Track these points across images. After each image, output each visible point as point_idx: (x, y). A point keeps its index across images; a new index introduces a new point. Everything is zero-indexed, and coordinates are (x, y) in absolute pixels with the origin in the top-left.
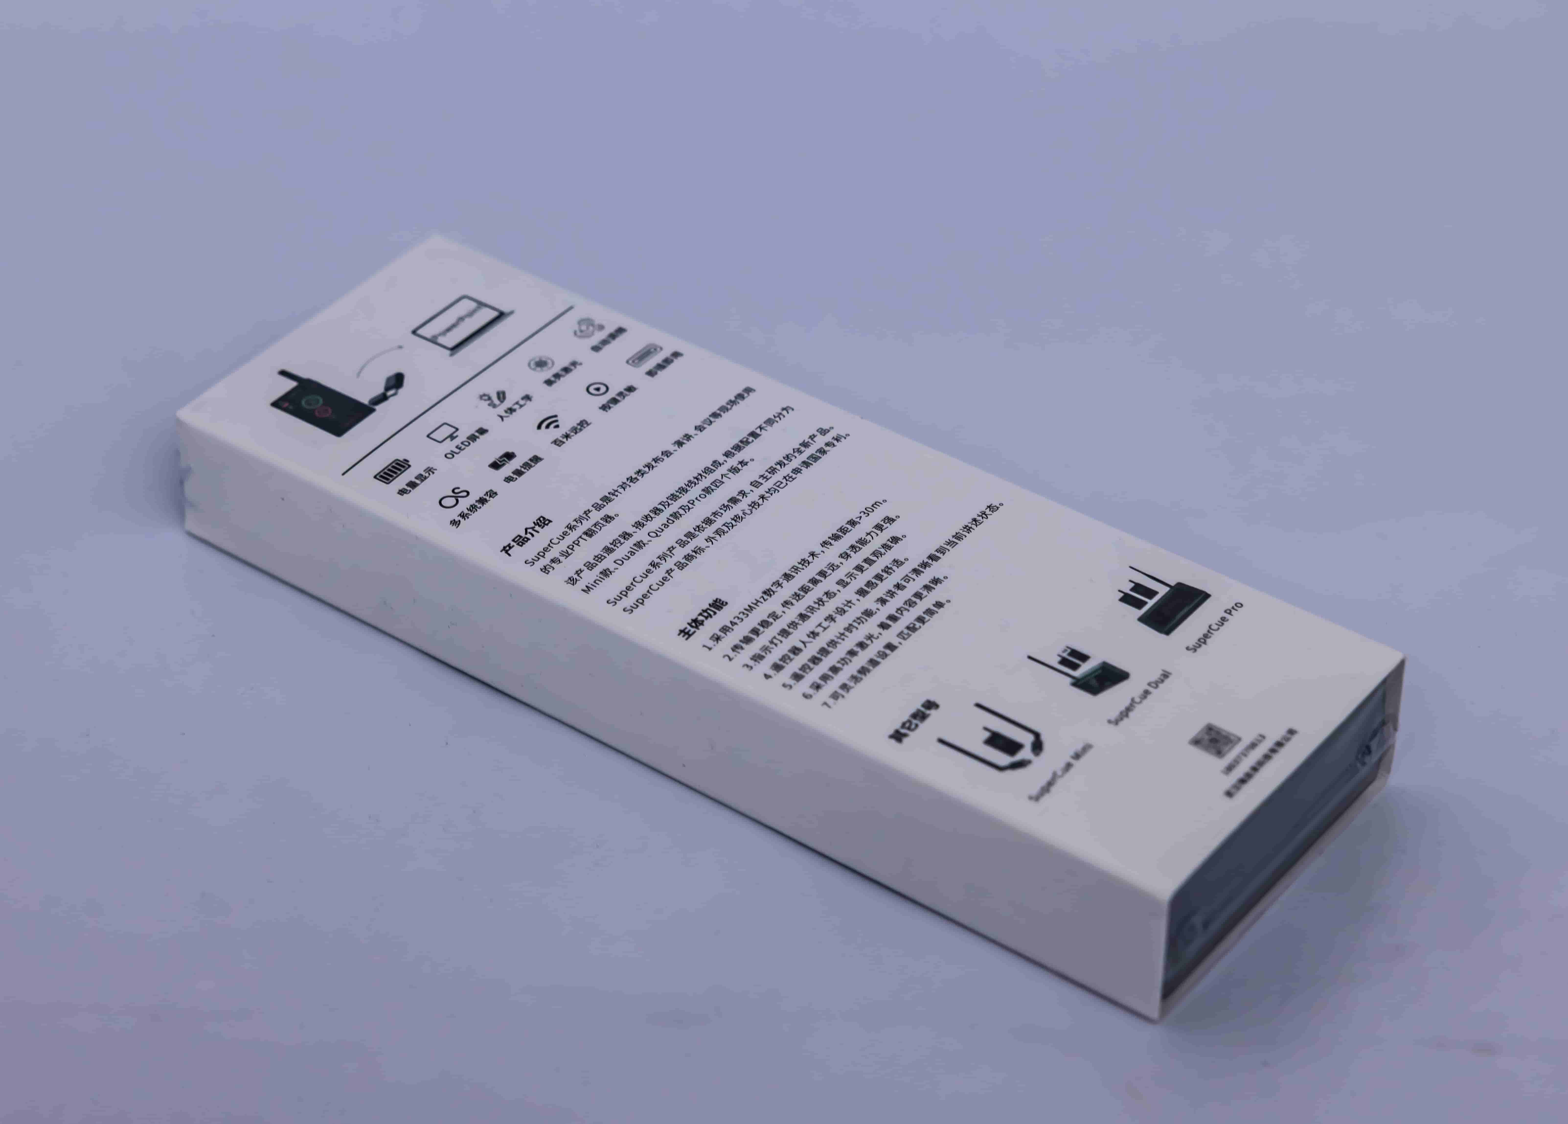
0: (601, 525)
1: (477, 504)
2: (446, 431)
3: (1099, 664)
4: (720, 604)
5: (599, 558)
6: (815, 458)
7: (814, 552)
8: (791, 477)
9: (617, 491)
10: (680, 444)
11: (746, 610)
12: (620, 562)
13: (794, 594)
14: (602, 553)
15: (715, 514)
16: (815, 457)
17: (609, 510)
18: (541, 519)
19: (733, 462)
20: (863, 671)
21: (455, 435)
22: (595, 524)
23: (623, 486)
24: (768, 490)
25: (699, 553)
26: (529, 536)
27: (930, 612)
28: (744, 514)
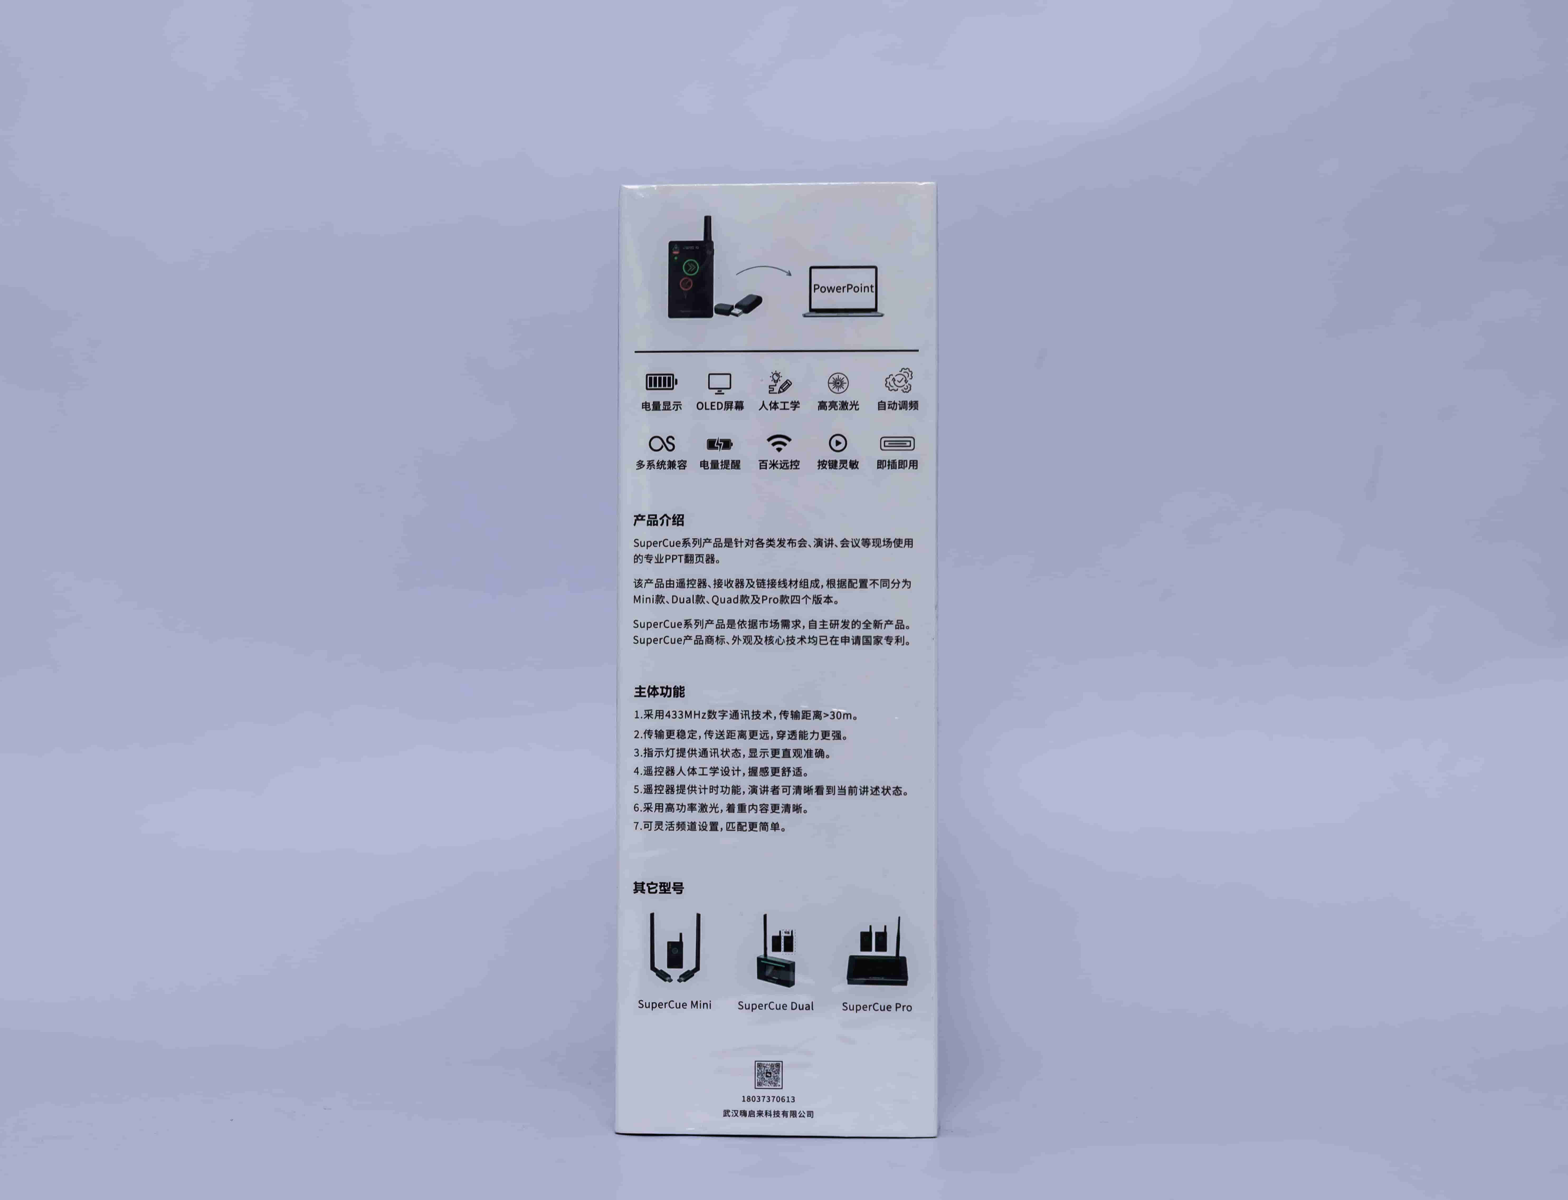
0: (701, 560)
1: (667, 463)
2: (723, 382)
3: (790, 961)
4: (680, 692)
5: (670, 584)
6: (867, 641)
7: (771, 713)
8: (836, 641)
9: (741, 542)
10: (819, 543)
11: (686, 712)
12: (675, 600)
13: (722, 731)
14: (676, 581)
15: (764, 622)
16: (869, 640)
17: (718, 553)
18: (681, 517)
19: (824, 592)
20: (681, 826)
21: (723, 391)
22: (699, 555)
23: (749, 542)
24: (811, 637)
25: (719, 642)
26: (660, 522)
27: (764, 826)
28: (778, 640)
